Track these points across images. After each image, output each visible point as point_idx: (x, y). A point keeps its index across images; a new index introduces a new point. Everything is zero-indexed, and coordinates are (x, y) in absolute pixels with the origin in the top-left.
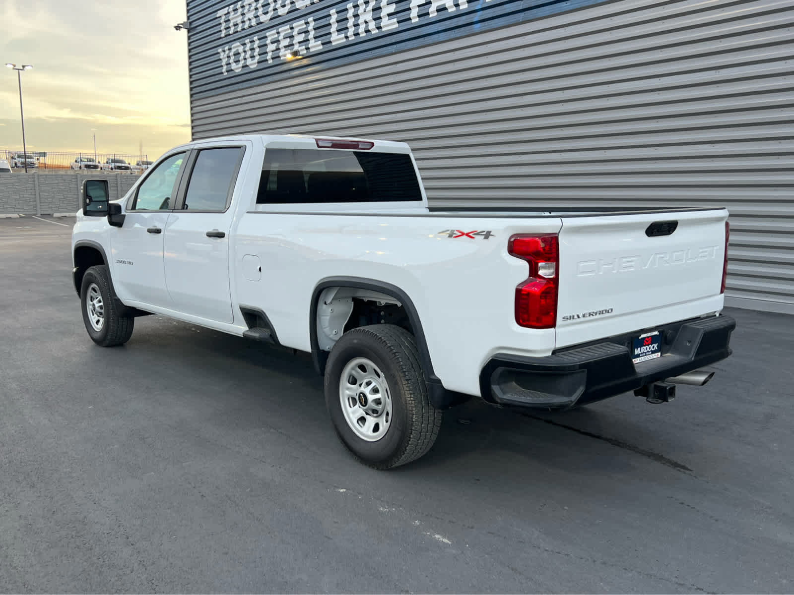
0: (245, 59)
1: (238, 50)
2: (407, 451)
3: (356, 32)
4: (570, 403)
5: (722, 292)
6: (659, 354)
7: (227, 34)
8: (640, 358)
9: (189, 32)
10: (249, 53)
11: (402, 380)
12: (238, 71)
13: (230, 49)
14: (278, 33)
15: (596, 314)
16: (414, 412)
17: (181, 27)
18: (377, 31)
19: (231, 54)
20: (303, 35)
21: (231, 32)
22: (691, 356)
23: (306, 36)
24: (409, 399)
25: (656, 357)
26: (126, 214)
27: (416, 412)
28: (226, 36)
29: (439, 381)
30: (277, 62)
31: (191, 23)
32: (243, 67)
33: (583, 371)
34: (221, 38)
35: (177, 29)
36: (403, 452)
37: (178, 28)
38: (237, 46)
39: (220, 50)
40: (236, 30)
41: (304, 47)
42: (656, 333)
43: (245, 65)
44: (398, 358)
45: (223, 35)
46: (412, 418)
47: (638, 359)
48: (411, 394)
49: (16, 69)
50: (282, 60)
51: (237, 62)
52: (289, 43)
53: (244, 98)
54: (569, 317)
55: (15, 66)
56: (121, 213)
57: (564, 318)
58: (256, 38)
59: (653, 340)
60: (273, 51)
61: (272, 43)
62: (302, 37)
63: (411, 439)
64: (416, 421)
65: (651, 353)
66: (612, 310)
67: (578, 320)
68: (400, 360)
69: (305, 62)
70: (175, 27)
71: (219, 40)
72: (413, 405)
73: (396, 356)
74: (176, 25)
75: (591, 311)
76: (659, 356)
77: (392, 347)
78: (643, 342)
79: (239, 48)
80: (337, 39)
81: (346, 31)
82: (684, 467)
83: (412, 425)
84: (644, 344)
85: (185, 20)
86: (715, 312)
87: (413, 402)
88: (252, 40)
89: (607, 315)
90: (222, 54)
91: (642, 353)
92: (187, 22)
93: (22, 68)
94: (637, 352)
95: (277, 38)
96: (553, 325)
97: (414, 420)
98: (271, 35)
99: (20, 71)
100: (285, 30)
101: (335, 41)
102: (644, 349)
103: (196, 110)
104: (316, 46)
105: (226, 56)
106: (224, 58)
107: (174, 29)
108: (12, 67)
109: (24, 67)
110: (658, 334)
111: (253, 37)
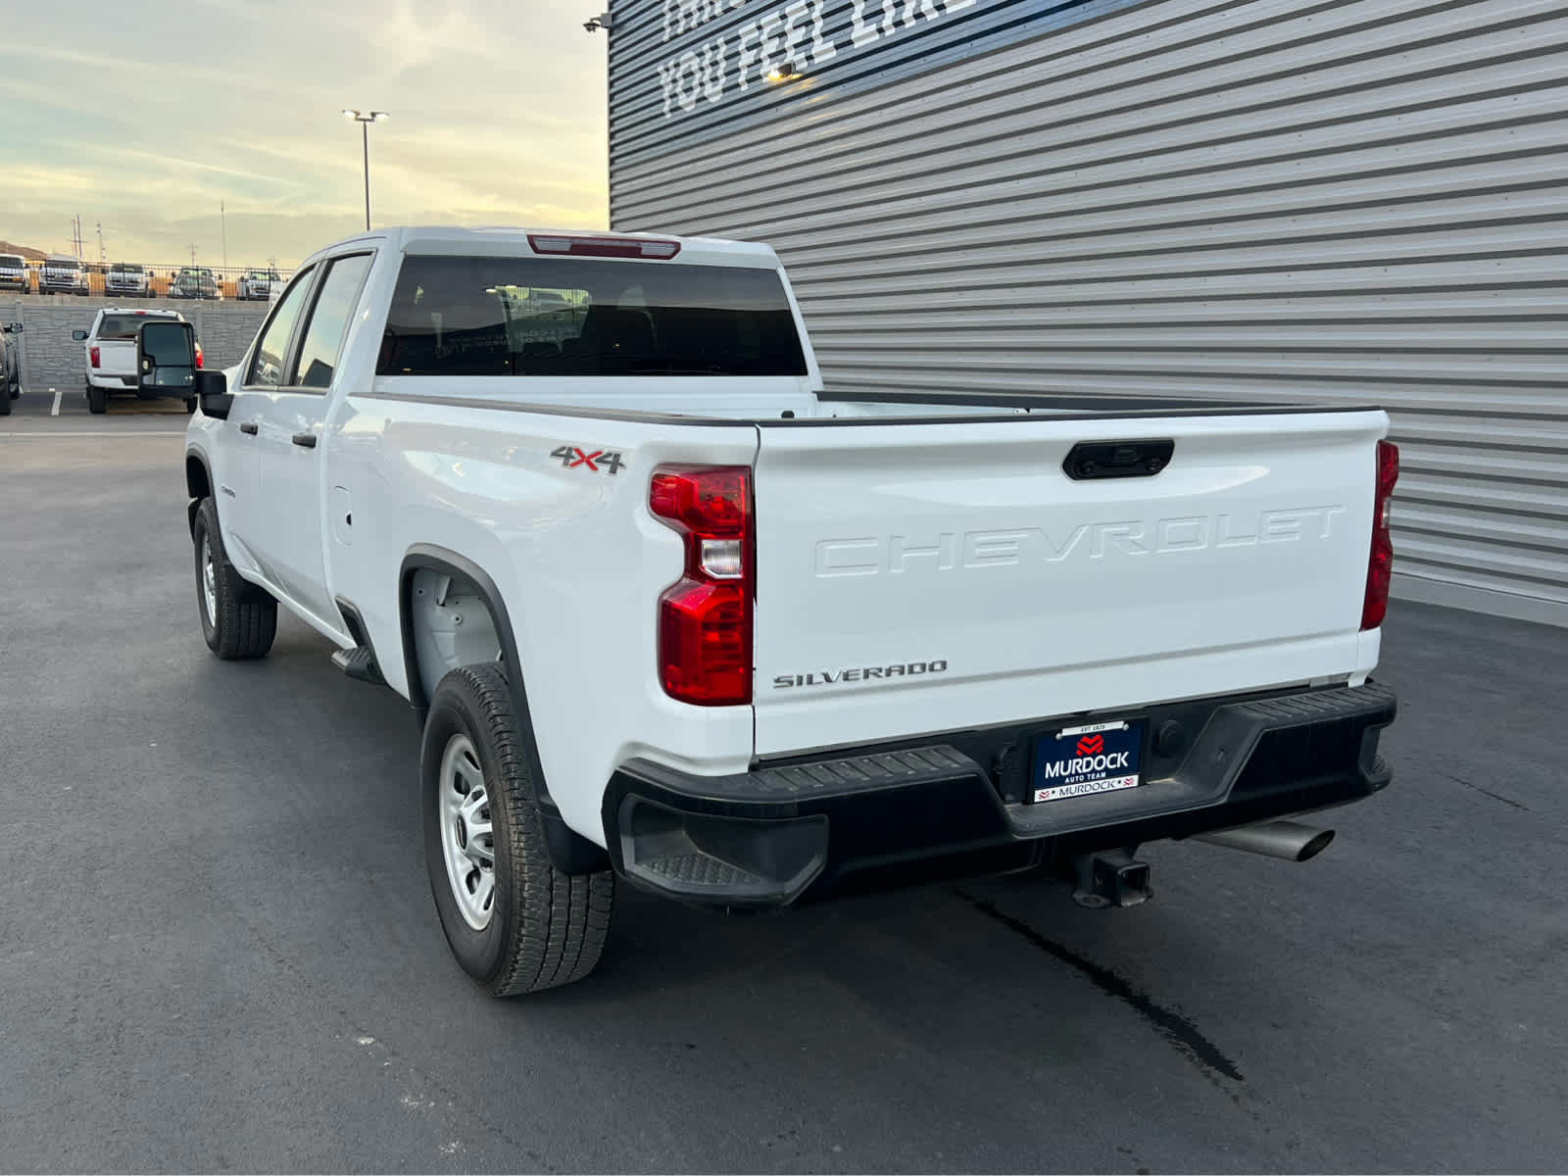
0: (702, 84)
1: (690, 66)
2: (520, 962)
3: (898, 19)
4: (780, 897)
5: (1368, 623)
6: (1135, 778)
7: (673, 34)
8: (1064, 788)
9: (611, 34)
10: (709, 71)
11: (506, 798)
12: (690, 109)
13: (677, 65)
14: (760, 28)
15: (889, 673)
16: (526, 877)
17: (598, 25)
18: (936, 14)
19: (679, 75)
20: (803, 30)
21: (680, 31)
22: (1219, 791)
23: (807, 32)
24: (516, 844)
25: (1121, 786)
26: (238, 394)
27: (530, 877)
28: (672, 39)
29: (555, 810)
30: (756, 87)
31: (614, 16)
32: (698, 100)
33: (821, 821)
34: (663, 43)
35: (589, 30)
36: (512, 966)
37: (591, 26)
38: (689, 60)
39: (660, 69)
40: (688, 27)
41: (802, 55)
42: (1119, 725)
43: (701, 96)
44: (506, 745)
45: (666, 38)
46: (522, 890)
47: (1057, 789)
48: (520, 833)
49: (361, 120)
50: (765, 84)
51: (688, 90)
52: (778, 47)
53: (699, 164)
54: (795, 679)
55: (358, 114)
56: (225, 391)
57: (777, 681)
58: (720, 41)
59: (1110, 743)
60: (749, 66)
61: (749, 49)
62: (798, 36)
63: (524, 938)
64: (533, 896)
65: (1103, 775)
66: (944, 665)
67: (828, 687)
68: (508, 750)
69: (807, 85)
70: (585, 25)
71: (661, 48)
72: (524, 860)
73: (501, 740)
74: (588, 21)
75: (872, 665)
76: (1135, 784)
77: (498, 719)
78: (1071, 749)
79: (692, 63)
80: (863, 35)
81: (880, 17)
82: (1227, 1068)
83: (522, 906)
84: (1078, 753)
85: (605, 10)
86: (1349, 675)
87: (524, 853)
88: (713, 45)
89: (928, 676)
90: (665, 75)
91: (1071, 775)
92: (608, 14)
93: (370, 117)
94: (1050, 771)
95: (756, 38)
96: (744, 696)
97: (525, 895)
98: (747, 32)
99: (368, 123)
100: (770, 23)
101: (860, 38)
102: (1077, 765)
103: (620, 189)
104: (824, 51)
105: (669, 79)
106: (667, 84)
107: (584, 29)
108: (354, 115)
109: (373, 115)
110: (1126, 726)
111: (716, 40)
